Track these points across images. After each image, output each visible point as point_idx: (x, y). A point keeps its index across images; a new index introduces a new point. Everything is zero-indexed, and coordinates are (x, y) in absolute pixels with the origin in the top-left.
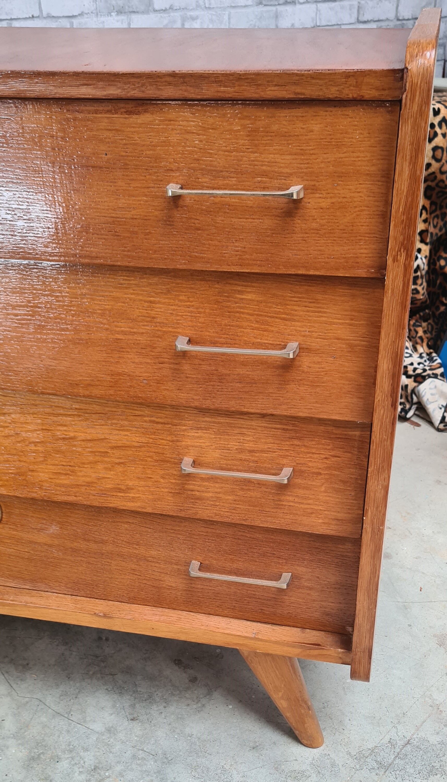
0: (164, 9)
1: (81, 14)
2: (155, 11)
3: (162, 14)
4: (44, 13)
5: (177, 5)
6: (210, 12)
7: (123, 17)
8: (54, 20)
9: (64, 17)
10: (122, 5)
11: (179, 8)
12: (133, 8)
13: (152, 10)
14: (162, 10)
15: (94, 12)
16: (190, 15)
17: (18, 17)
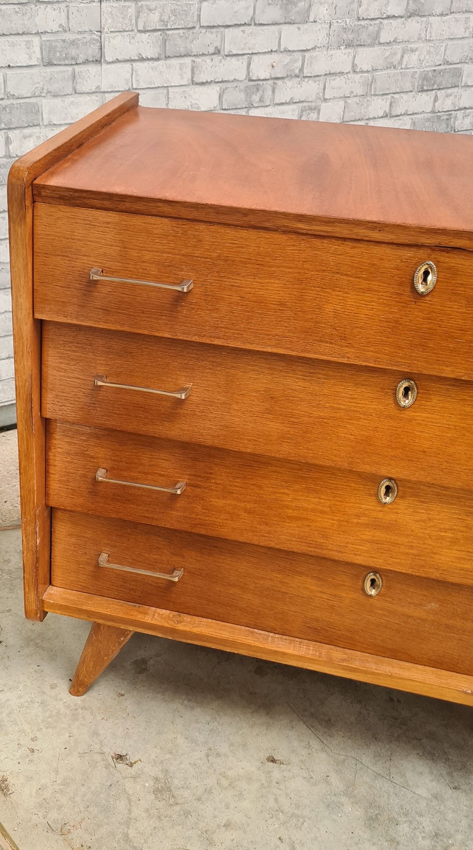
0: (388, 42)
1: (314, 49)
2: (380, 44)
3: (385, 47)
4: (281, 47)
5: (400, 39)
6: (429, 44)
7: (350, 51)
8: (289, 54)
9: (298, 51)
10: (352, 39)
11: (402, 41)
12: (361, 42)
13: (377, 43)
14: (386, 43)
15: (325, 46)
16: (410, 47)
17: (259, 52)
